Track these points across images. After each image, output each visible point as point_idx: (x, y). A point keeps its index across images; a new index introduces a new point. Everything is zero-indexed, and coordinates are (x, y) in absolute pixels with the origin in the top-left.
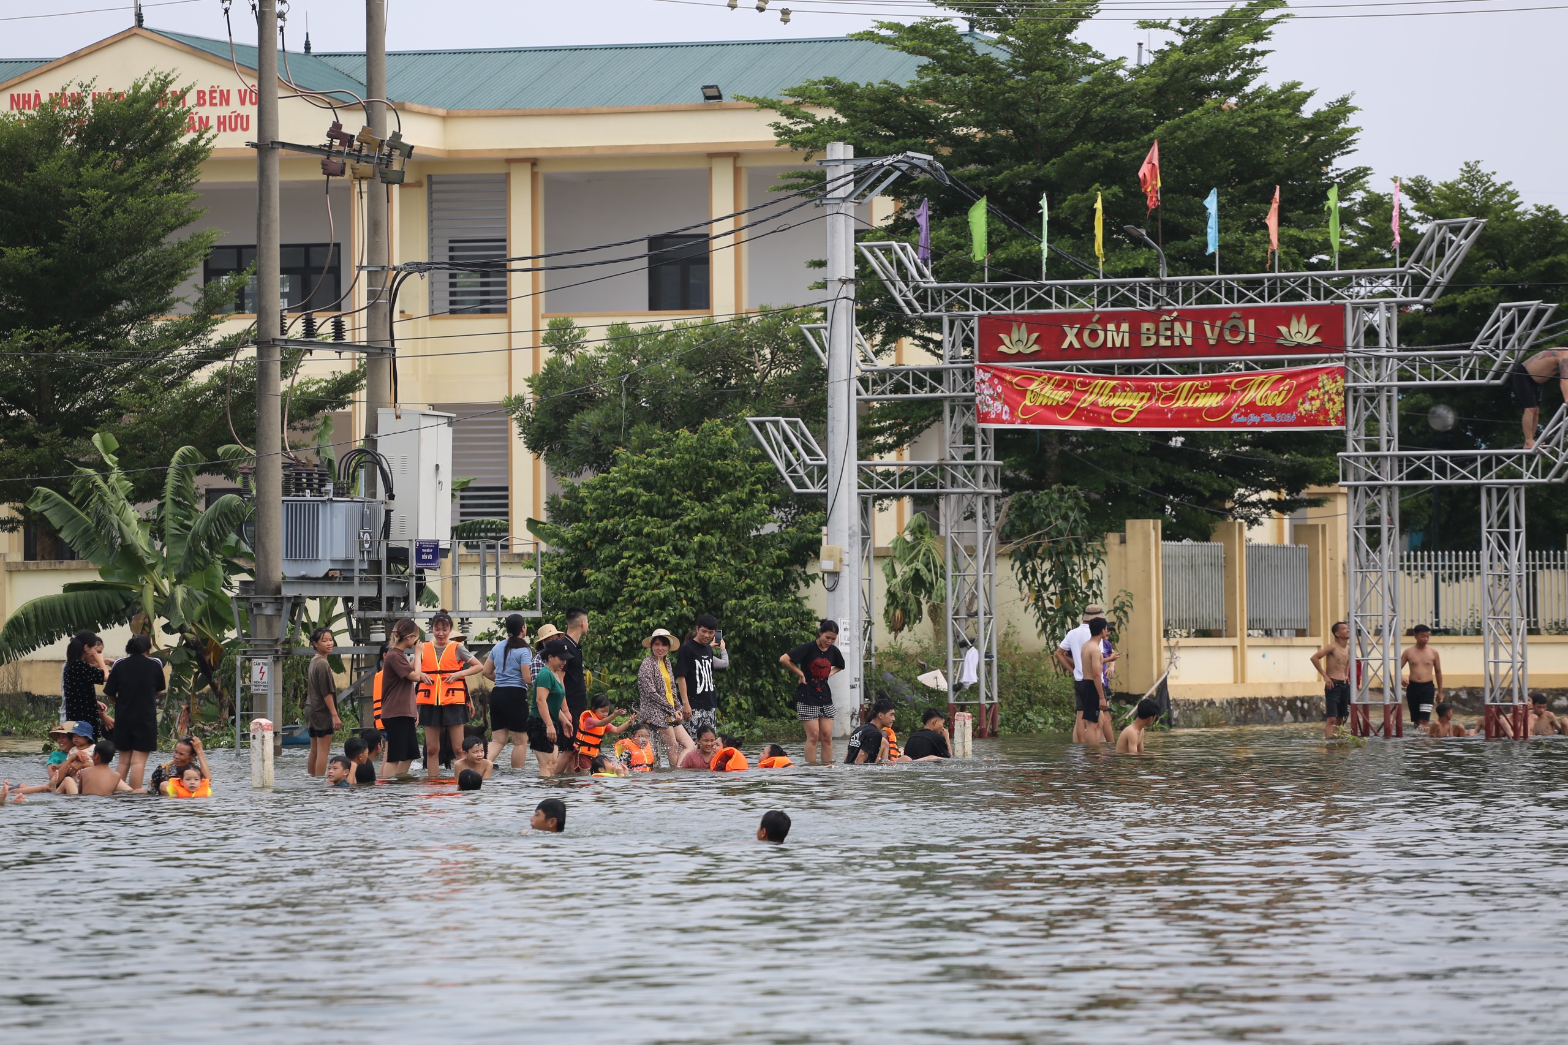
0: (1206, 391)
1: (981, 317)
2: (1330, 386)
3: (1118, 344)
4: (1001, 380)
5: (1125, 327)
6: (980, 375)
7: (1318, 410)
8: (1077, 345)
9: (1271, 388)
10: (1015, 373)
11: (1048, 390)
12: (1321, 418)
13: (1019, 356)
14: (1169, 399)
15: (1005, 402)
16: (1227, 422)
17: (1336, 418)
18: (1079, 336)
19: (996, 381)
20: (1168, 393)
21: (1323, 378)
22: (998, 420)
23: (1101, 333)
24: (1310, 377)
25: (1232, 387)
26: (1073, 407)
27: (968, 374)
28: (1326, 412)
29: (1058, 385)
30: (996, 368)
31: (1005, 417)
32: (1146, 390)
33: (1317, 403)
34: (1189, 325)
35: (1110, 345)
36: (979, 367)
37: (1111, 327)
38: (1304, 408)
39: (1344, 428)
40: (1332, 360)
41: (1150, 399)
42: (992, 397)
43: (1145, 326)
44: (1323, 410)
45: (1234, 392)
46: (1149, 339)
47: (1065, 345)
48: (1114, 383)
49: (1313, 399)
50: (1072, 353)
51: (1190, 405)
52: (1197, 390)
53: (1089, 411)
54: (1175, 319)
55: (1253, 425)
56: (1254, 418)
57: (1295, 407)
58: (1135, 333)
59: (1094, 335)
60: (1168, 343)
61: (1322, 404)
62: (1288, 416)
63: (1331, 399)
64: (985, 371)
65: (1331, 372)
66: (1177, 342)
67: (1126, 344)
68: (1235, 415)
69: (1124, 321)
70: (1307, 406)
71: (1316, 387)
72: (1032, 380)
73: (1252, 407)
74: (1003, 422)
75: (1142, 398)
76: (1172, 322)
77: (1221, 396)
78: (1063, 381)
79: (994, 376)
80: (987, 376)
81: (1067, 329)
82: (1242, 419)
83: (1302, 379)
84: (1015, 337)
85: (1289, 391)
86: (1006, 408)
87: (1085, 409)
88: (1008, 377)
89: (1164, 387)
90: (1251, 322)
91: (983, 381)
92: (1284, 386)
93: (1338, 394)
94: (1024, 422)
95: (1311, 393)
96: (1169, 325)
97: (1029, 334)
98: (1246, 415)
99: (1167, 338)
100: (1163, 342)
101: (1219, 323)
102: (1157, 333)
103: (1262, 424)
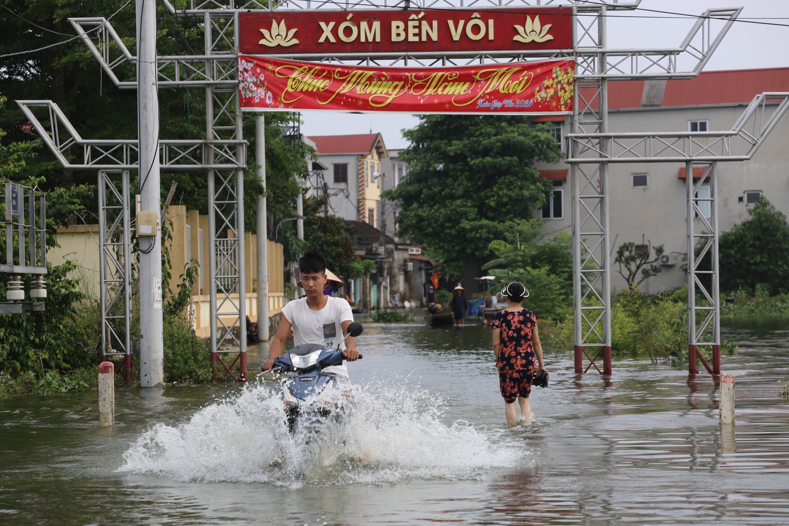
0: (454, 81)
1: (241, 14)
2: (562, 77)
3: (370, 39)
4: (264, 69)
5: (377, 25)
6: (242, 65)
7: (552, 97)
8: (332, 40)
9: (512, 78)
10: (276, 63)
11: (308, 78)
12: (554, 104)
13: (279, 49)
14: (421, 87)
15: (268, 89)
16: (473, 107)
17: (566, 104)
18: (334, 31)
19: (258, 70)
20: (420, 82)
21: (556, 70)
22: (262, 104)
23: (355, 29)
24: (545, 69)
25: (477, 77)
26: (334, 93)
27: (230, 64)
28: (558, 99)
29: (317, 75)
30: (259, 59)
31: (268, 102)
32: (400, 79)
33: (551, 92)
34: (435, 23)
35: (363, 39)
36: (242, 58)
37: (364, 25)
38: (541, 95)
39: (571, 113)
40: (562, 55)
41: (403, 87)
42: (255, 84)
43: (394, 24)
44: (556, 98)
45: (478, 81)
46: (398, 35)
47: (322, 40)
48: (371, 73)
49: (548, 87)
50: (328, 47)
51: (440, 92)
52: (446, 80)
53: (348, 97)
54: (423, 18)
55: (496, 110)
56: (497, 104)
57: (533, 95)
58: (386, 30)
59: (348, 31)
60: (416, 39)
61: (556, 92)
62: (527, 102)
63: (563, 88)
64: (247, 61)
65: (562, 65)
66: (424, 39)
67: (378, 39)
68: (481, 101)
69: (375, 19)
70: (543, 94)
71: (551, 77)
72: (293, 70)
73: (496, 95)
74: (267, 106)
75: (395, 87)
76: (420, 20)
77: (467, 85)
78: (323, 71)
79: (257, 65)
80: (250, 66)
81: (322, 24)
82: (487, 104)
83: (539, 71)
84: (274, 31)
85: (528, 81)
86: (269, 94)
87: (344, 95)
88: (270, 67)
89: (416, 77)
90: (491, 22)
91: (246, 70)
92: (524, 76)
93: (569, 84)
94: (287, 106)
95: (546, 83)
96: (416, 23)
97: (288, 30)
98: (490, 101)
99: (415, 35)
100: (411, 38)
101: (462, 23)
102: (406, 30)
103: (503, 109)
